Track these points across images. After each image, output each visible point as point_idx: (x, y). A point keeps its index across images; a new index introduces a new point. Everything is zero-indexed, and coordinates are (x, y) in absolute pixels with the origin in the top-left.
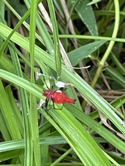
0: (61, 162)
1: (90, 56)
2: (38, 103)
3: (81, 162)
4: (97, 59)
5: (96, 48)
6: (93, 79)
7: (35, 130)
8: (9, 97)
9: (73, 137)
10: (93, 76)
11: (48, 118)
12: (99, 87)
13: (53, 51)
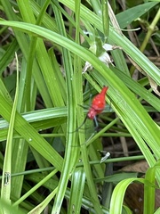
0: (106, 132)
1: (139, 19)
2: (83, 67)
3: (128, 132)
4: (147, 22)
5: (146, 10)
6: (141, 44)
7: (79, 97)
8: (52, 61)
9: (120, 105)
10: (142, 42)
11: (93, 83)
12: (148, 53)
13: (100, 12)
